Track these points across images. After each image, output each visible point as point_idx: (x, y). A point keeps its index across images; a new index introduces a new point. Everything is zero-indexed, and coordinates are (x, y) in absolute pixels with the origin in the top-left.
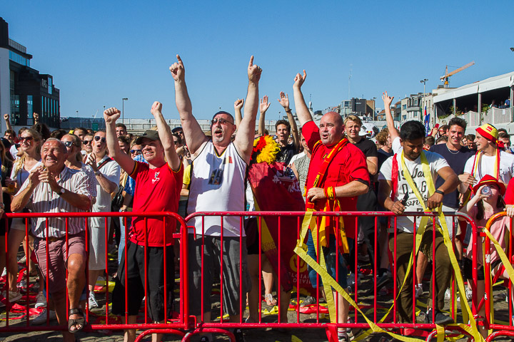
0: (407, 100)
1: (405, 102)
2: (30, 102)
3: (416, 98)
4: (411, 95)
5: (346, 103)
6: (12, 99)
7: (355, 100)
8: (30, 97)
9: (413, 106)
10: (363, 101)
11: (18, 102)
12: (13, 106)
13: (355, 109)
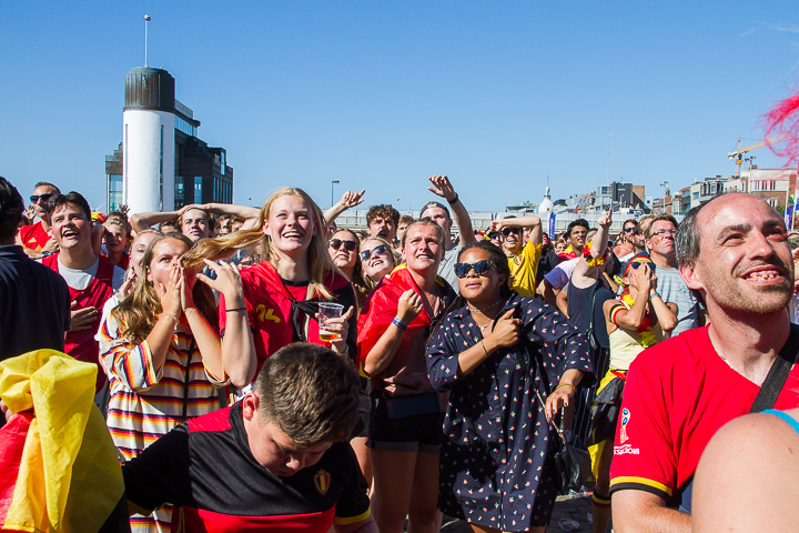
0: (699, 185)
1: (697, 188)
2: (198, 187)
3: (714, 183)
4: (706, 179)
5: (604, 189)
6: (176, 182)
7: (617, 185)
8: (198, 179)
9: (709, 194)
10: (629, 186)
11: (181, 186)
12: (177, 191)
13: (616, 198)
